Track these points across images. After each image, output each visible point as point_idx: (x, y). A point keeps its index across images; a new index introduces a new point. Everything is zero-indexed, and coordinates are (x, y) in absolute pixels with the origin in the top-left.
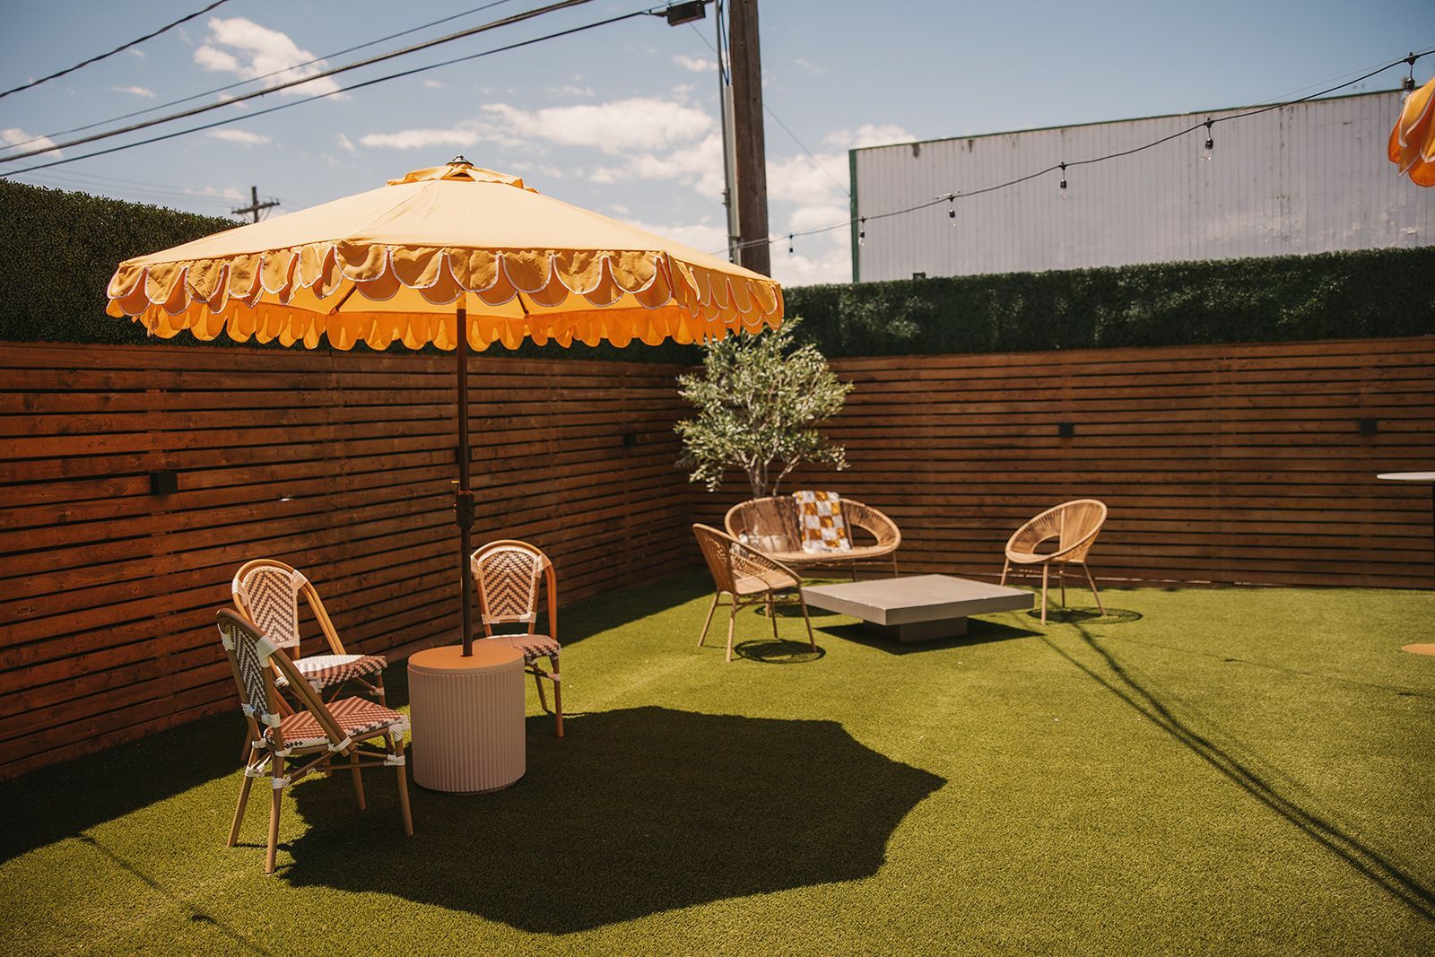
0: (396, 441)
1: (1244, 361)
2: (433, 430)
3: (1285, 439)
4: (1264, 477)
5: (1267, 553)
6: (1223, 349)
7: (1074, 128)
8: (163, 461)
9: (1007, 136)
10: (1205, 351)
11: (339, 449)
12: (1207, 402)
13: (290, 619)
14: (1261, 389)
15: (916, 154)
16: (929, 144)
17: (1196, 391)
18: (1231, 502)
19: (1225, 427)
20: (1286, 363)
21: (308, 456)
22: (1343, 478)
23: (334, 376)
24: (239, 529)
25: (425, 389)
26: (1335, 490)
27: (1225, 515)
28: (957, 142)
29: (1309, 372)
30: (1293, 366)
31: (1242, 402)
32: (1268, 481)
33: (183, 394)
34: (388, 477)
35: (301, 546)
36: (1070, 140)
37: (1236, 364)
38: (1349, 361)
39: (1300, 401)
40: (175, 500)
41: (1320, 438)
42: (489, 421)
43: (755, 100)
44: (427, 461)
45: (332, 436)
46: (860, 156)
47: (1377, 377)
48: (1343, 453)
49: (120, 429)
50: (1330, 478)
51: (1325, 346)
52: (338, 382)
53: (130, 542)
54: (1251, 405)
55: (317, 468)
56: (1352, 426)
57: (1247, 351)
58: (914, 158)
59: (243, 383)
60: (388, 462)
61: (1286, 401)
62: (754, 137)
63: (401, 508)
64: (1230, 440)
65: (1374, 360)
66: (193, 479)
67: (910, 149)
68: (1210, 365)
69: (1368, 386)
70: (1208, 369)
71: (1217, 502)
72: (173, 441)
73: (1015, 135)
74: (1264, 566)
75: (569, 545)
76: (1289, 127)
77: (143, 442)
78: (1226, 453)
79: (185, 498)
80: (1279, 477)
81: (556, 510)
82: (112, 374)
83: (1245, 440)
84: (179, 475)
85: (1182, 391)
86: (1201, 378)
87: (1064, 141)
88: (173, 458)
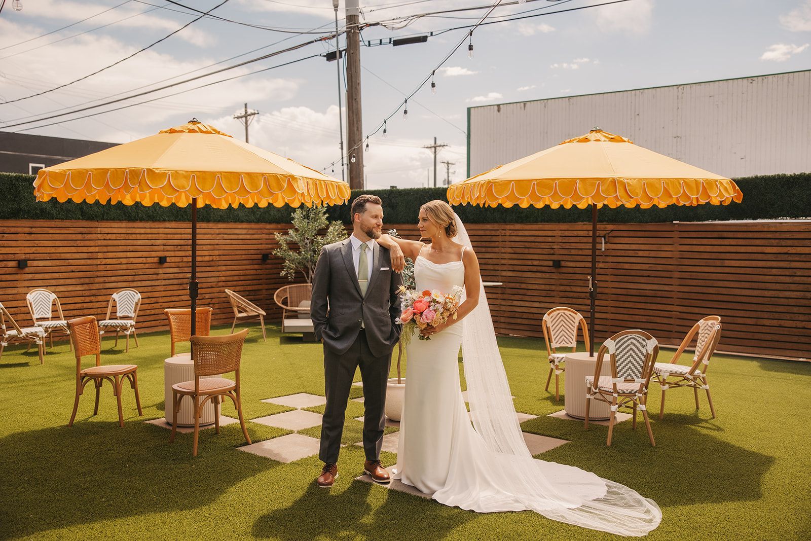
0: (128, 253)
1: (511, 231)
2: (148, 249)
3: (525, 268)
4: (517, 285)
5: (519, 321)
6: (503, 226)
7: (574, 98)
8: (24, 257)
9: (542, 101)
10: (496, 226)
11: (100, 255)
12: (496, 250)
13: (48, 309)
14: (517, 245)
15: (499, 111)
16: (505, 105)
17: (493, 244)
18: (505, 296)
19: (503, 262)
20: (527, 233)
21: (86, 257)
22: (548, 287)
23: (99, 229)
24: (53, 281)
25: (144, 234)
26: (544, 293)
27: (503, 303)
28: (518, 104)
29: (535, 237)
30: (530, 235)
31: (510, 250)
32: (519, 287)
33: (33, 235)
34: (124, 266)
35: (80, 289)
36: (573, 104)
37: (508, 233)
38: (550, 233)
39: (532, 251)
40: (27, 270)
41: (539, 268)
42: (179, 247)
43: (355, 99)
44: (145, 261)
45: (97, 251)
46: (472, 111)
47: (560, 241)
48: (547, 276)
49: (8, 246)
50: (543, 287)
51: (541, 226)
52: (100, 231)
53: (9, 282)
54: (513, 252)
55: (89, 262)
56: (551, 263)
57: (512, 227)
58: (498, 112)
59: (58, 231)
60: (124, 261)
61: (526, 251)
62: (355, 117)
63: (131, 278)
64: (505, 268)
65: (560, 233)
66: (36, 263)
67: (496, 107)
68: (498, 233)
69: (557, 245)
70: (497, 234)
71: (500, 296)
72: (27, 250)
73: (546, 101)
74: (517, 327)
75: (224, 299)
76: (682, 98)
77: (16, 250)
78: (504, 274)
79: (32, 269)
80: (523, 286)
81: (216, 285)
82: (5, 228)
83: (511, 268)
84: (28, 262)
85: (487, 244)
86: (494, 239)
87: (570, 104)
88: (28, 256)
